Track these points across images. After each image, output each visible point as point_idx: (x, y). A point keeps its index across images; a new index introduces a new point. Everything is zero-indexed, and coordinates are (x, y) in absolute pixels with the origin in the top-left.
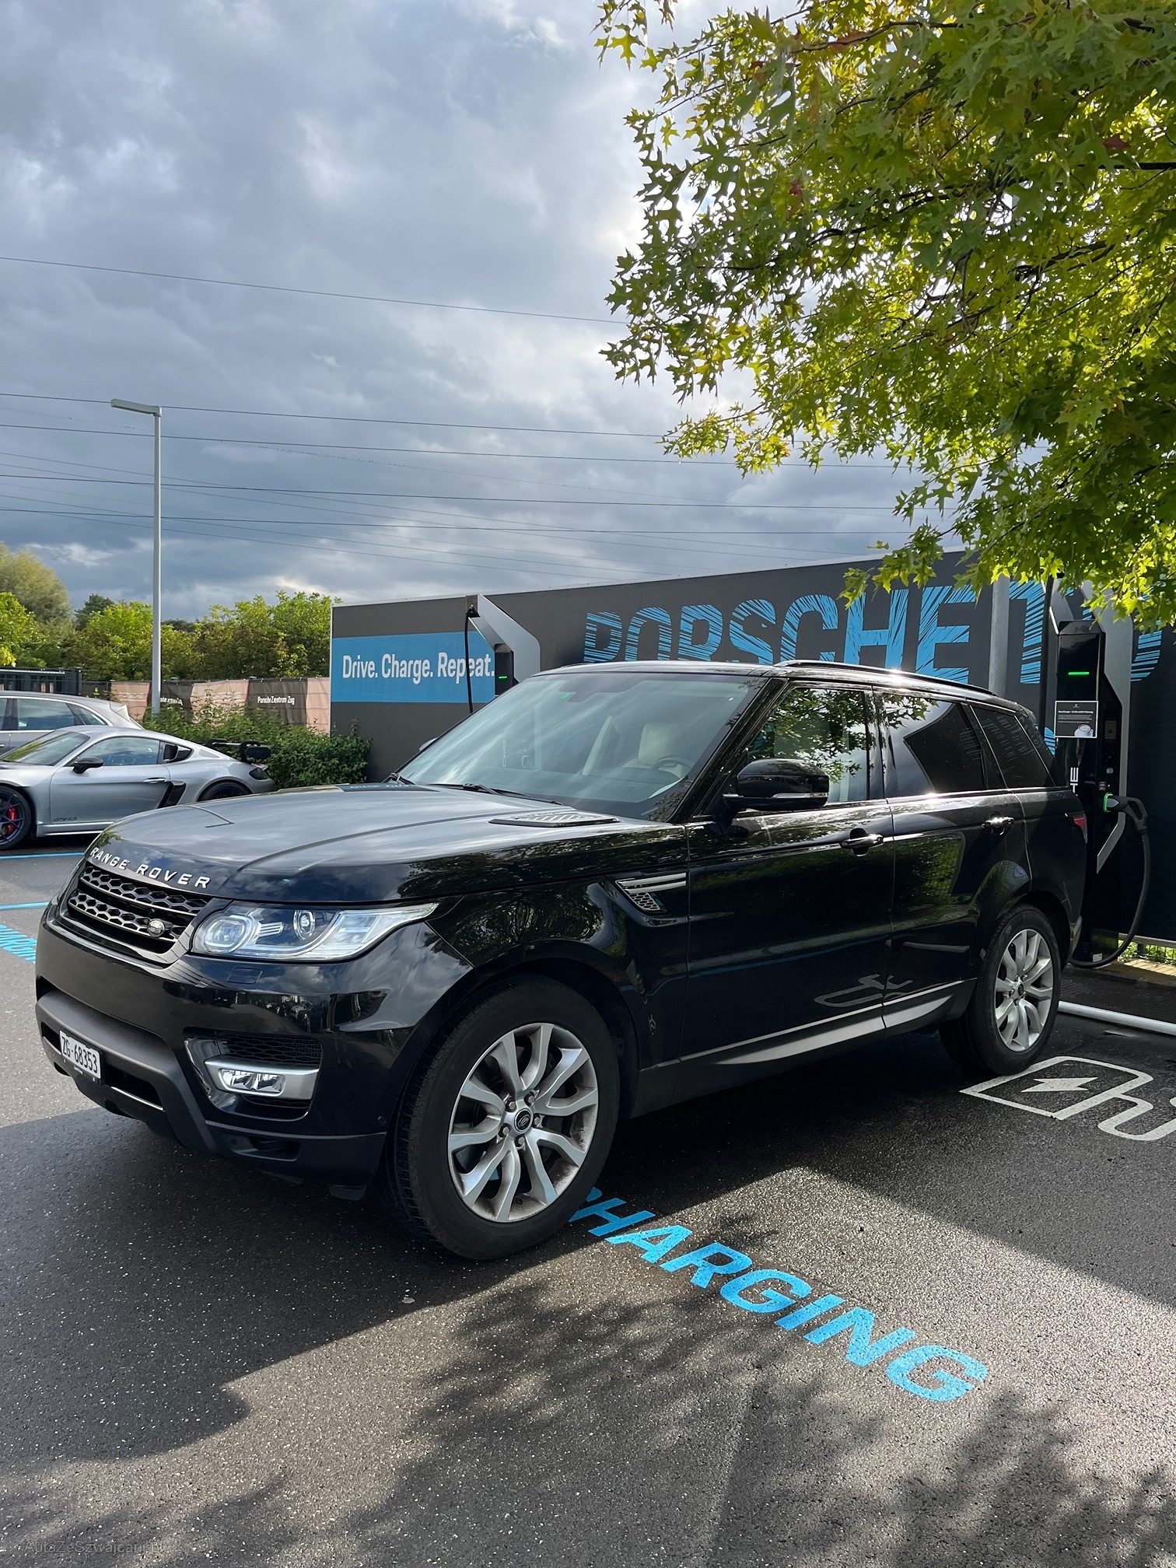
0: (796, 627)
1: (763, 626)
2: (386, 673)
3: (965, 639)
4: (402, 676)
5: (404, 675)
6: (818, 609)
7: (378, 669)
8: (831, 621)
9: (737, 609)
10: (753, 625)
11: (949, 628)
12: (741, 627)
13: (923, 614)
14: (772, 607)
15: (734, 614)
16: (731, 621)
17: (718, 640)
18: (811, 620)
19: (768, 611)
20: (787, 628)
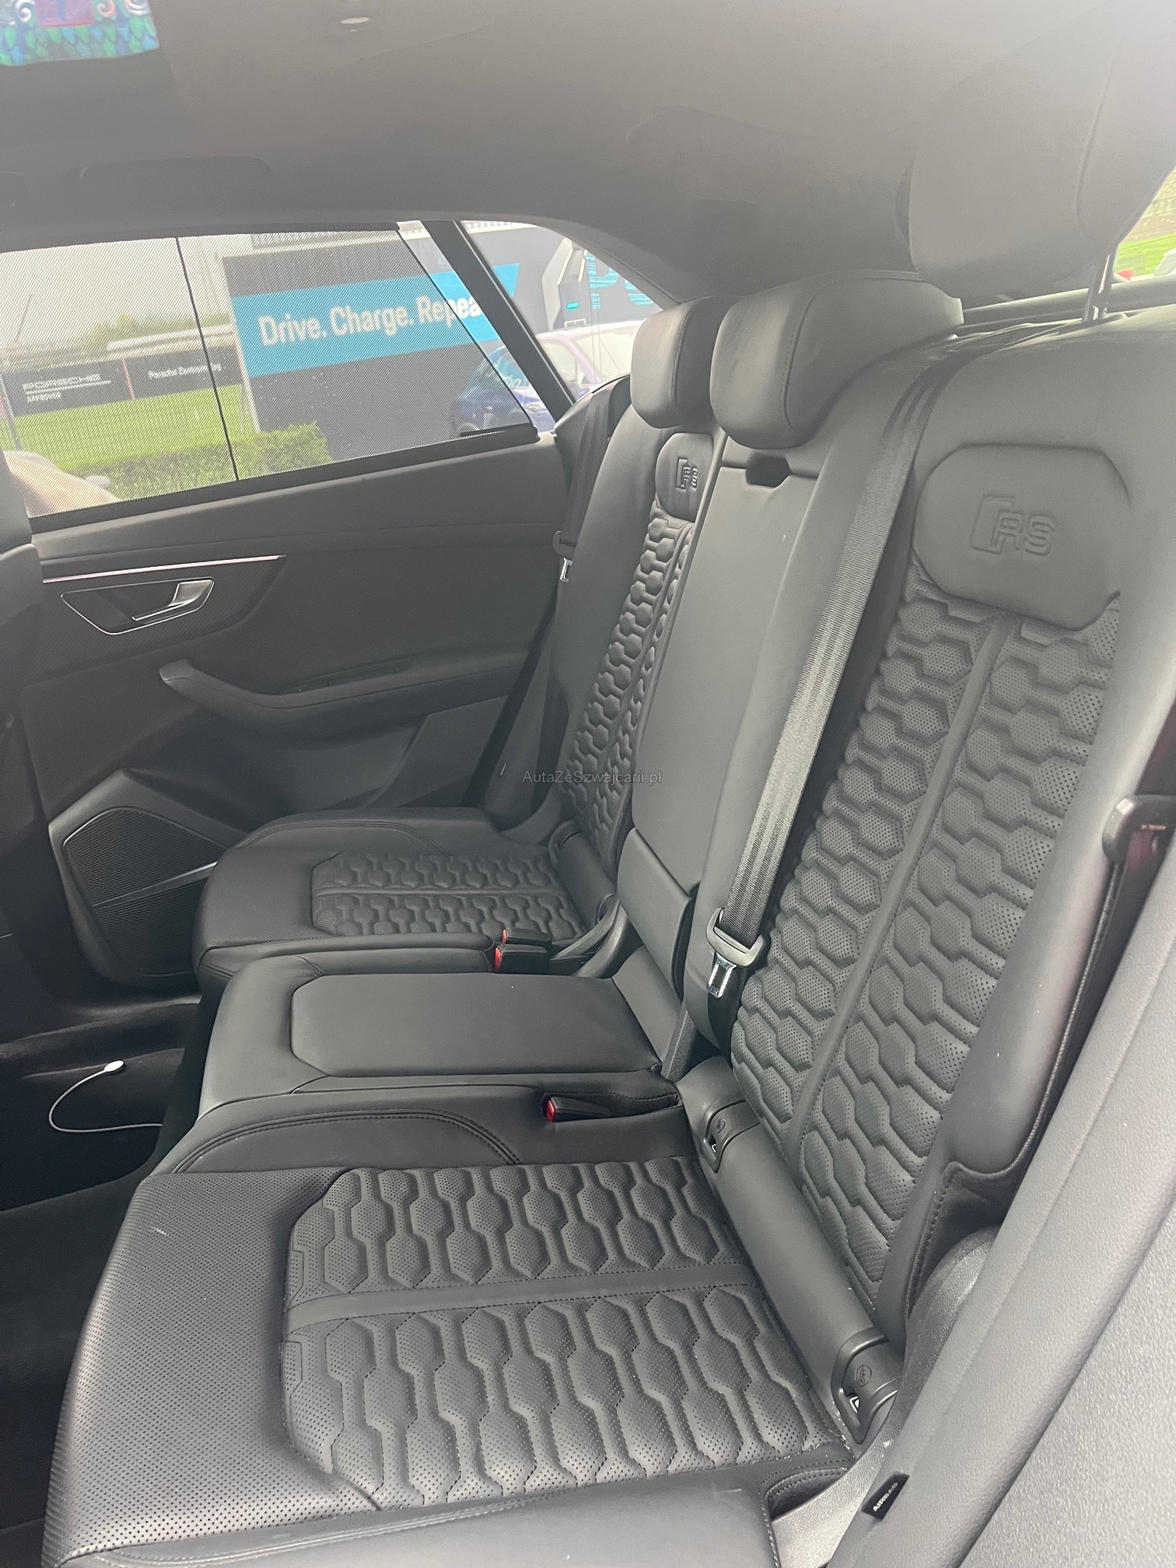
2: (340, 326)
4: (367, 329)
5: (371, 327)
7: (325, 325)
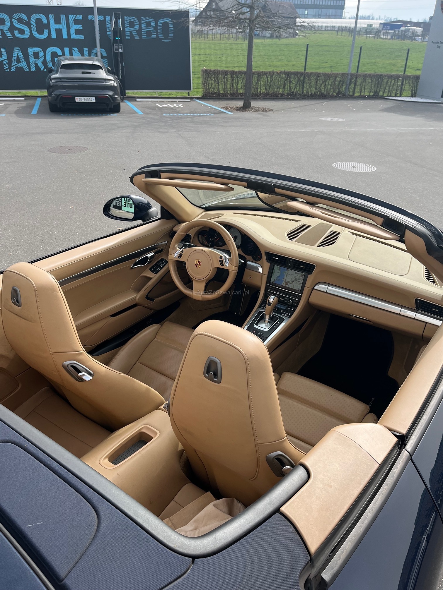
0: (35, 22)
1: (24, 21)
3: (82, 28)
6: (40, 18)
8: (45, 21)
9: (13, 15)
10: (20, 20)
11: (77, 25)
12: (17, 21)
13: (70, 21)
14: (26, 16)
15: (13, 17)
16: (13, 19)
17: (10, 24)
18: (39, 21)
19: (25, 17)
20: (32, 22)
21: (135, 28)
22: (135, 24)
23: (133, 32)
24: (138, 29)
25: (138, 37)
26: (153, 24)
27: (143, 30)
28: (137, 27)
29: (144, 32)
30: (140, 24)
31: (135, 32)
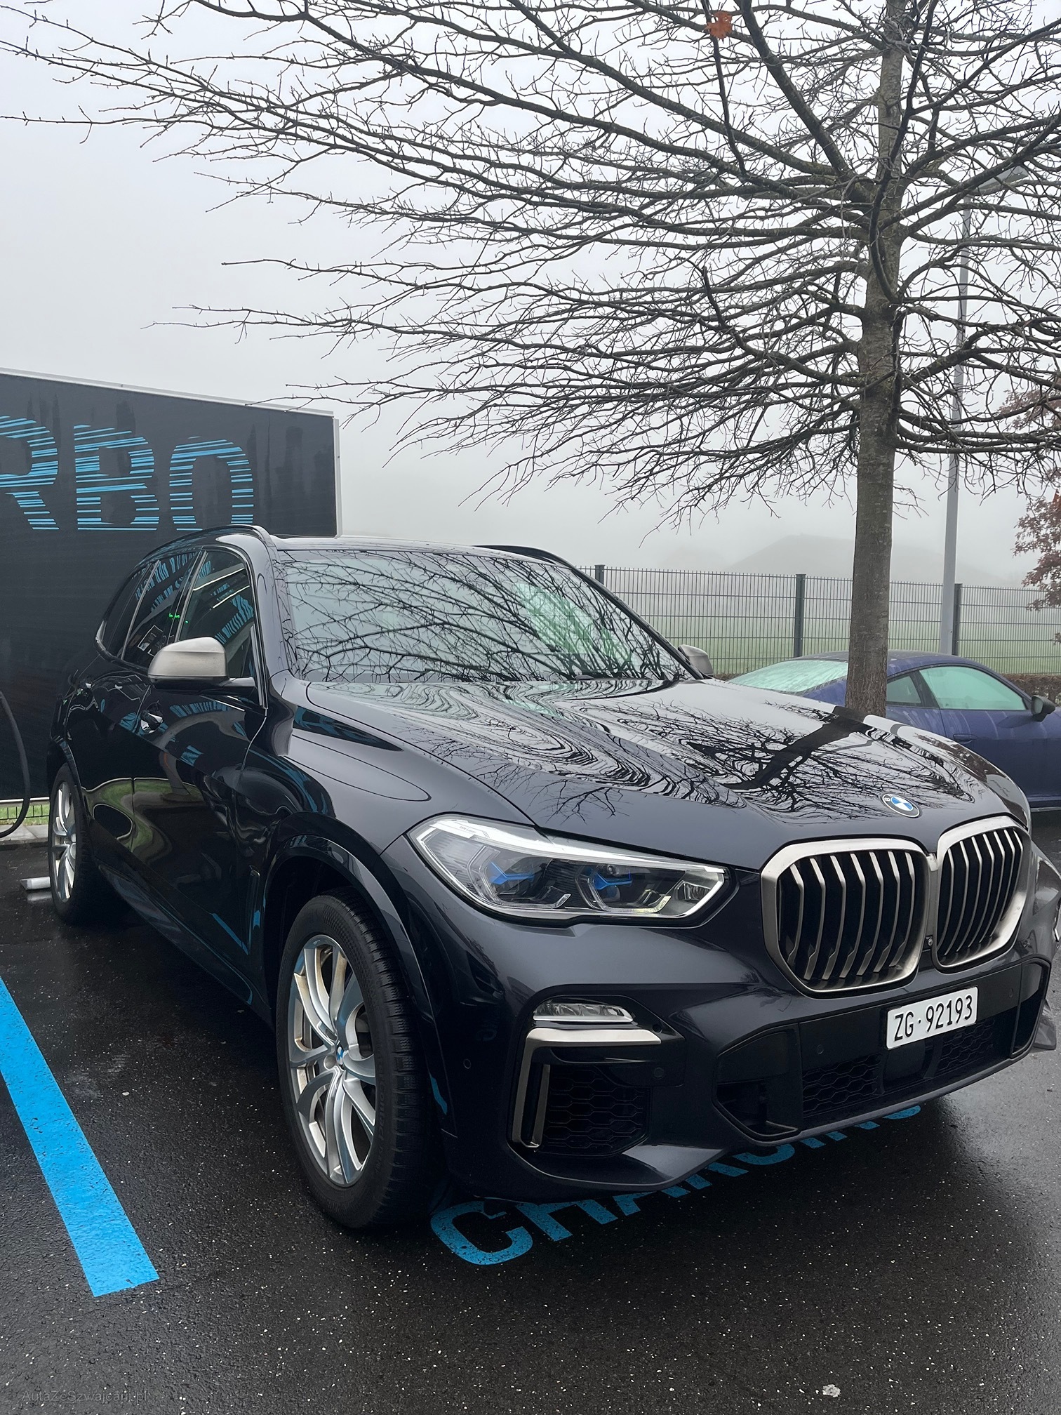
21: (31, 474)
22: (35, 454)
23: (17, 494)
24: (50, 482)
25: (50, 521)
26: (143, 460)
27: (79, 491)
28: (46, 472)
29: (87, 496)
30: (66, 458)
31: (35, 493)
